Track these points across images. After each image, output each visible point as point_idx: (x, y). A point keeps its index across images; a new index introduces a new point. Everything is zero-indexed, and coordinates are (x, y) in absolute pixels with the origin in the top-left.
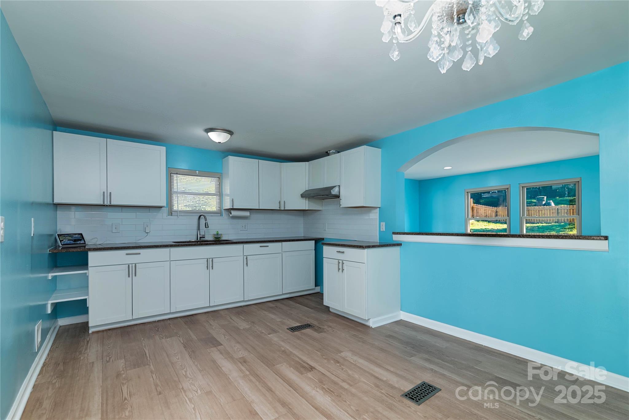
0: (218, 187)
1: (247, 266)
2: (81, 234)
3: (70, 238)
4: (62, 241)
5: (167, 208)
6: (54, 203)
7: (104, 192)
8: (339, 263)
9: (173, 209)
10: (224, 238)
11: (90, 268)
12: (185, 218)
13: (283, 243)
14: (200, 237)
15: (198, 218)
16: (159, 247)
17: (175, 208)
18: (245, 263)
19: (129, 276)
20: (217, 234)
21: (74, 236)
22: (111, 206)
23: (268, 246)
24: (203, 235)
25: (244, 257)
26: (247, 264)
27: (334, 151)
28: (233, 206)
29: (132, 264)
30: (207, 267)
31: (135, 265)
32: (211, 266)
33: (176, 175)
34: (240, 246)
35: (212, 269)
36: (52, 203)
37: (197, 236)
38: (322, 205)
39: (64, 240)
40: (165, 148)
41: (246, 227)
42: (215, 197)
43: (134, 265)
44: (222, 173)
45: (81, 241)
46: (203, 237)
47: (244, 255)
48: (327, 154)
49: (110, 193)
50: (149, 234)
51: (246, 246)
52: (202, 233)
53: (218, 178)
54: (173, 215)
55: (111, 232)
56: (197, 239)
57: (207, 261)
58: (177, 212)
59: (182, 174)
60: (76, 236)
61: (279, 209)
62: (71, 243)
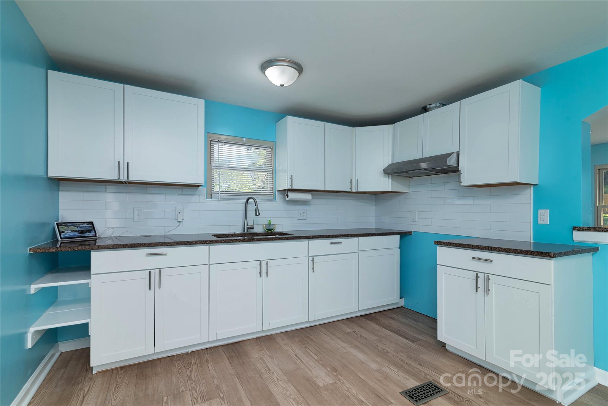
0: (270, 161)
1: (313, 271)
2: (92, 223)
3: (75, 228)
4: (63, 232)
5: (206, 188)
6: (48, 177)
7: (119, 163)
8: (477, 277)
9: (213, 190)
10: (278, 229)
11: (92, 276)
12: (229, 202)
13: (360, 238)
14: (248, 229)
15: (245, 202)
16: (194, 244)
17: (216, 188)
18: (311, 266)
19: (150, 289)
20: (270, 224)
21: (81, 225)
22: (130, 183)
23: (341, 243)
24: (251, 226)
25: (310, 258)
26: (313, 268)
27: (438, 105)
28: (291, 186)
29: (155, 269)
30: (260, 273)
31: (160, 271)
32: (265, 271)
33: (217, 143)
34: (303, 243)
35: (267, 276)
36: (46, 176)
37: (243, 226)
38: (409, 185)
39: (66, 232)
40: (203, 101)
41: (305, 215)
42: (266, 173)
43: (157, 271)
44: (275, 142)
45: (90, 233)
46: (251, 228)
47: (309, 255)
48: (425, 110)
49: (128, 163)
50: (181, 223)
51: (312, 242)
52: (250, 223)
53: (270, 149)
54: (212, 197)
55: (132, 220)
56: (244, 231)
57: (260, 264)
58: (219, 193)
59: (224, 142)
60: (84, 225)
61: (349, 190)
62: (75, 235)
